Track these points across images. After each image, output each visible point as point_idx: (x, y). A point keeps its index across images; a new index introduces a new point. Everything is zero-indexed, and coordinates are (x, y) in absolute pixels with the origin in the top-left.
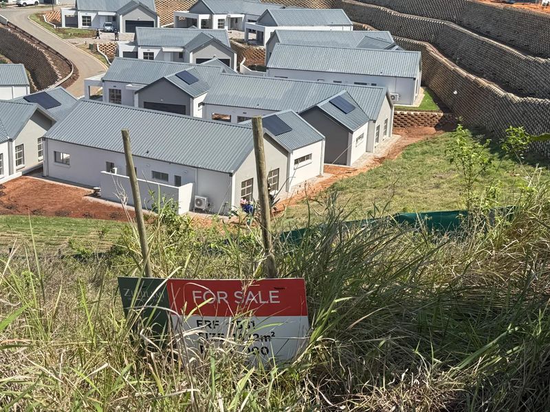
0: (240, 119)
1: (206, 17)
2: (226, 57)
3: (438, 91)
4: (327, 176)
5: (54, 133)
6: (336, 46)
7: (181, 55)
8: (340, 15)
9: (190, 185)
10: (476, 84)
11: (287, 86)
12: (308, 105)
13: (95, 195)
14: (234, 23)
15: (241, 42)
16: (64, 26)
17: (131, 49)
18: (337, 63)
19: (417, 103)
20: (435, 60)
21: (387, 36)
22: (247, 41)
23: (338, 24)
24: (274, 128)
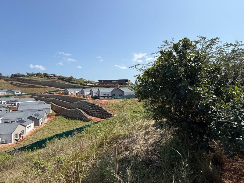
0: (12, 122)
2: (6, 109)
3: (55, 110)
4: (35, 129)
6: (33, 104)
8: (33, 99)
10: (61, 108)
11: (23, 113)
12: (29, 116)
14: (8, 103)
18: (34, 108)
19: (51, 112)
20: (53, 105)
21: (43, 102)
22: (11, 106)
23: (33, 101)
24: (21, 122)
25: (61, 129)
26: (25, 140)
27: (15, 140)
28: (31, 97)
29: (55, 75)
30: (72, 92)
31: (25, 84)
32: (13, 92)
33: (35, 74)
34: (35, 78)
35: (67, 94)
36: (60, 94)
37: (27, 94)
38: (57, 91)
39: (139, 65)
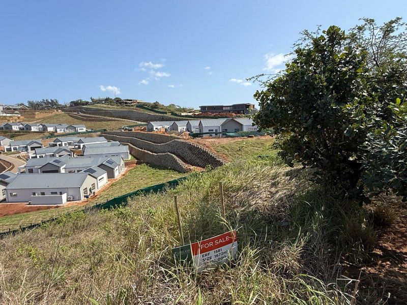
0: (78, 171)
1: (60, 143)
2: (69, 154)
3: (134, 155)
4: (109, 182)
5: (9, 187)
6: (103, 147)
7: (53, 155)
8: (103, 138)
9: (66, 194)
10: (144, 152)
11: (92, 159)
12: (99, 164)
13: (29, 204)
14: (70, 144)
15: (73, 149)
16: (6, 151)
17: (34, 155)
18: (105, 152)
19: (130, 159)
20: (132, 147)
21: (118, 142)
22: (75, 148)
23: (103, 141)
24: (90, 172)
25: (146, 184)
26: (98, 197)
27: (85, 196)
28: (100, 136)
29: (131, 100)
30: (159, 127)
31: (91, 115)
32: (75, 128)
33: (102, 101)
34: (104, 106)
35: (152, 130)
36: (141, 130)
37: (95, 132)
38: (136, 126)
39: (262, 75)
